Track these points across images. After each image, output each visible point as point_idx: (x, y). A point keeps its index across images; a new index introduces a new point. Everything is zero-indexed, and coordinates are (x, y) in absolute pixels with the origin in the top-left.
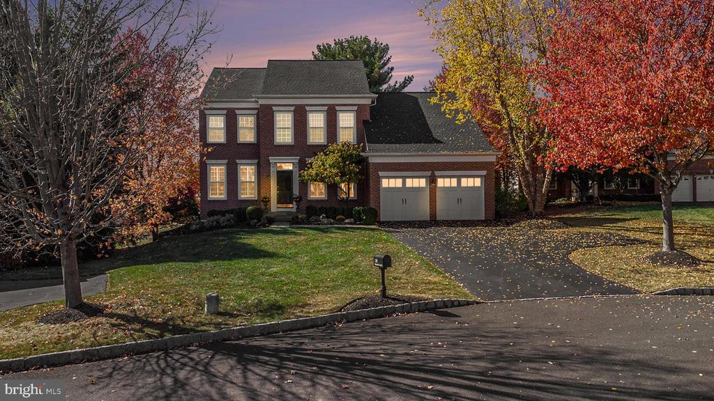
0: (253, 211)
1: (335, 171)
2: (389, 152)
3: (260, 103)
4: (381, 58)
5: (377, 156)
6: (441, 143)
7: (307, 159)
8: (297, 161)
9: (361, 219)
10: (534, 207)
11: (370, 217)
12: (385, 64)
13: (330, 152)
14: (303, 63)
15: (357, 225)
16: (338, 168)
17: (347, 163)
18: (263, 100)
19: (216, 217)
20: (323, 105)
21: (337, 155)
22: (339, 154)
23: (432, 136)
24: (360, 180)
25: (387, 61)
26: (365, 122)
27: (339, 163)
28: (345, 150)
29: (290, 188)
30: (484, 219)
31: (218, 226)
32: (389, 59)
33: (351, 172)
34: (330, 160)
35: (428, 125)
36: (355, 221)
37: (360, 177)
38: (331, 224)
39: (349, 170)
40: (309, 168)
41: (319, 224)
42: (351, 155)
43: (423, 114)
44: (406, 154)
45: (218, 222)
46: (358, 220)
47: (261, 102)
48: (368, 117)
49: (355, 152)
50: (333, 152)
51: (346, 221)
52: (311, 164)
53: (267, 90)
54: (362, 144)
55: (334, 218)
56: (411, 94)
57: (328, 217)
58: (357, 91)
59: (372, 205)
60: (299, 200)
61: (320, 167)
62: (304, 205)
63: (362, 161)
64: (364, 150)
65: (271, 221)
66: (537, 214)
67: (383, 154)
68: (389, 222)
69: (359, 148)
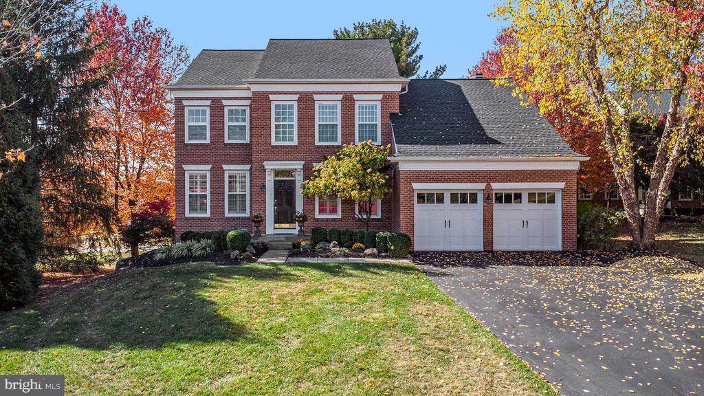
0: (235, 237)
1: (351, 182)
2: (426, 155)
3: (253, 90)
4: (409, 44)
5: (410, 160)
6: (500, 143)
7: (314, 164)
8: (302, 167)
9: (386, 250)
10: (641, 237)
11: (401, 248)
12: (413, 52)
13: (344, 154)
14: (313, 42)
15: (382, 257)
16: (355, 178)
17: (369, 170)
18: (256, 86)
19: (189, 242)
20: (337, 93)
21: (355, 160)
22: (358, 158)
23: (485, 133)
24: (386, 194)
25: (416, 49)
26: (393, 116)
27: (357, 170)
28: (365, 153)
29: (291, 203)
30: (560, 249)
31: (189, 257)
32: (418, 46)
33: (374, 184)
34: (345, 165)
35: (477, 120)
36: (380, 252)
37: (386, 191)
38: (345, 256)
39: (371, 180)
40: (316, 177)
41: (328, 256)
42: (374, 160)
43: (469, 106)
44: (452, 158)
45: (189, 250)
46: (383, 250)
47: (255, 88)
48: (396, 109)
49: (379, 156)
50: (350, 156)
51: (367, 251)
52: (319, 171)
53: (262, 73)
54: (389, 145)
55: (349, 247)
56: (451, 81)
57: (341, 245)
58: (383, 75)
59: (403, 229)
60: (304, 219)
61: (330, 176)
62: (309, 225)
63: (388, 169)
64: (392, 153)
65: (262, 250)
66: (646, 248)
67: (418, 158)
68: (426, 253)
69: (385, 150)
